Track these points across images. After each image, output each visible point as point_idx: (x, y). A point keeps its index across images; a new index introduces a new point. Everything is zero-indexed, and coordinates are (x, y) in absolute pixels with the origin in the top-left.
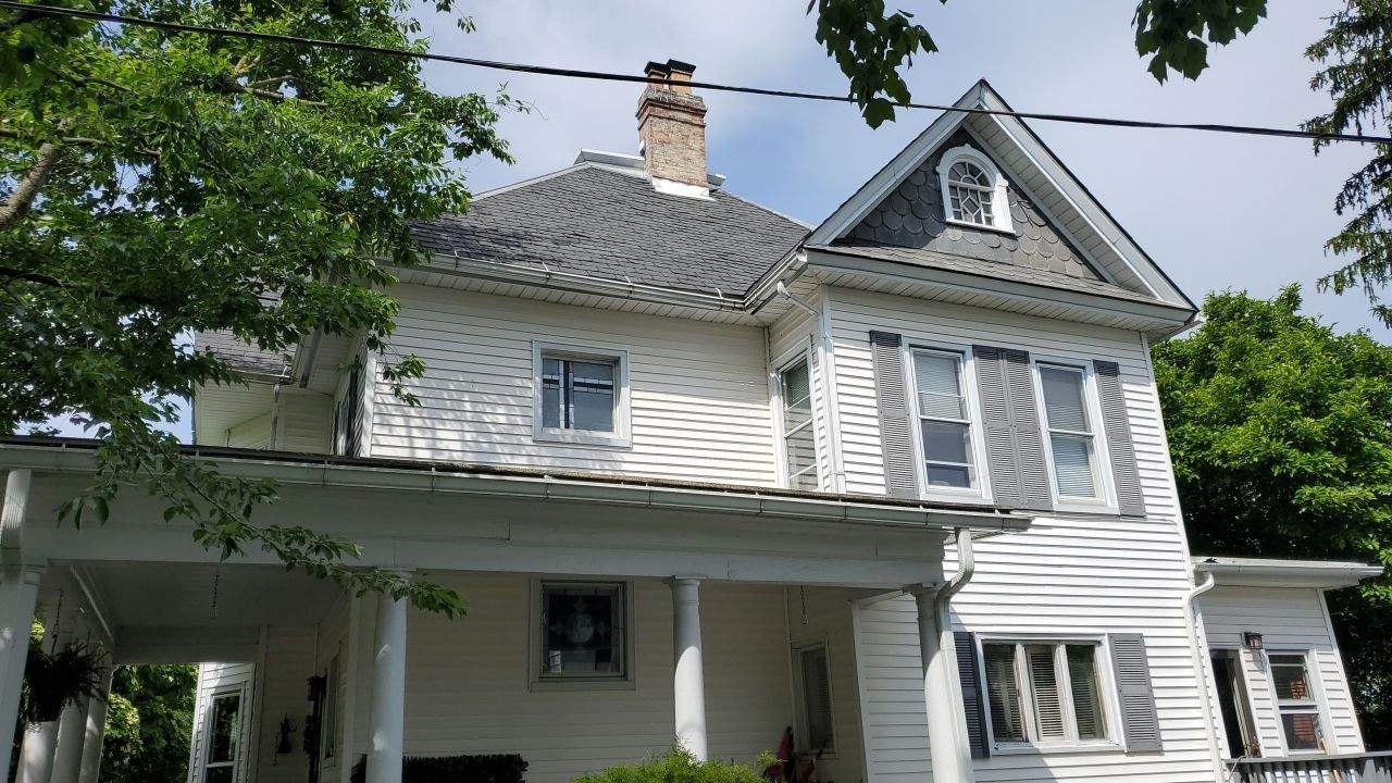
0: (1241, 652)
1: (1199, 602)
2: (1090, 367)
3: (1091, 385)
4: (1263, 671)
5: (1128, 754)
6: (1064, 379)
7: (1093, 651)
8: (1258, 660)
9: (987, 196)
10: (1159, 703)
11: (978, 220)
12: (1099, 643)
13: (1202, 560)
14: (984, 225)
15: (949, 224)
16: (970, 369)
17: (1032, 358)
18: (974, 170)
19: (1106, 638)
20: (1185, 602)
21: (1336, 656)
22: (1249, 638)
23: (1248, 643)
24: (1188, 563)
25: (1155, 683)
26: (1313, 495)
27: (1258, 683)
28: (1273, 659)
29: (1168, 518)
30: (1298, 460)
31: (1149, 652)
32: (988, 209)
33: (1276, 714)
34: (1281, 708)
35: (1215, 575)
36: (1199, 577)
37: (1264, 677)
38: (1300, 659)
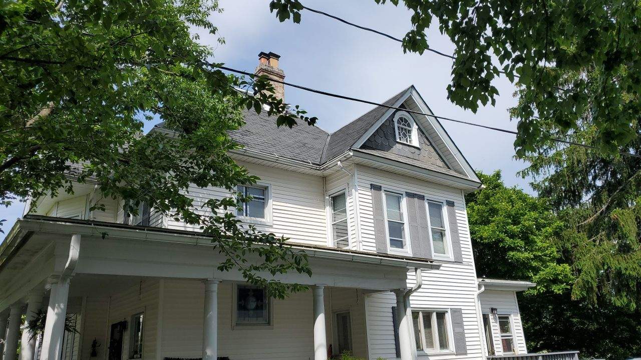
0: (490, 315)
1: (480, 296)
2: (445, 203)
3: (445, 210)
4: (496, 323)
5: (457, 355)
6: (436, 207)
7: (444, 315)
8: (495, 318)
9: (409, 131)
10: (466, 335)
11: (407, 141)
12: (447, 312)
13: (481, 280)
14: (408, 143)
15: (397, 142)
16: (404, 202)
17: (426, 198)
18: (406, 121)
19: (449, 310)
20: (475, 296)
21: (519, 317)
22: (493, 310)
23: (492, 312)
24: (476, 281)
25: (465, 327)
26: (513, 255)
27: (495, 326)
28: (500, 318)
29: (469, 263)
30: (509, 241)
31: (464, 316)
32: (410, 137)
33: (500, 339)
34: (502, 336)
35: (485, 286)
36: (480, 286)
37: (496, 325)
38: (507, 318)
